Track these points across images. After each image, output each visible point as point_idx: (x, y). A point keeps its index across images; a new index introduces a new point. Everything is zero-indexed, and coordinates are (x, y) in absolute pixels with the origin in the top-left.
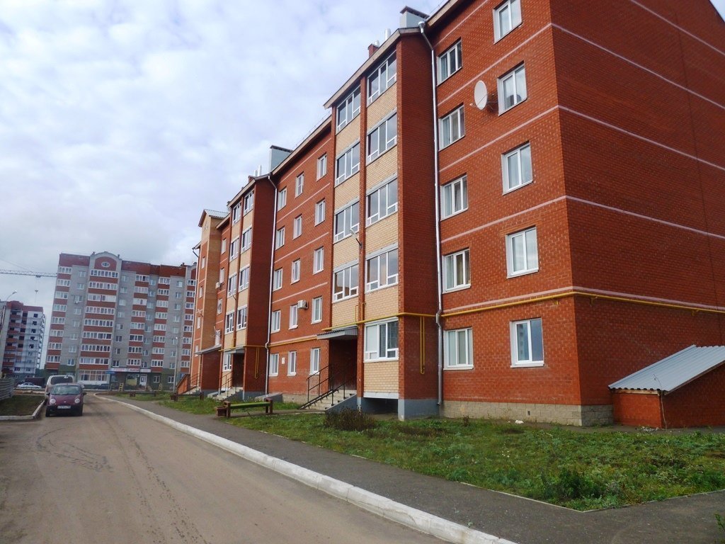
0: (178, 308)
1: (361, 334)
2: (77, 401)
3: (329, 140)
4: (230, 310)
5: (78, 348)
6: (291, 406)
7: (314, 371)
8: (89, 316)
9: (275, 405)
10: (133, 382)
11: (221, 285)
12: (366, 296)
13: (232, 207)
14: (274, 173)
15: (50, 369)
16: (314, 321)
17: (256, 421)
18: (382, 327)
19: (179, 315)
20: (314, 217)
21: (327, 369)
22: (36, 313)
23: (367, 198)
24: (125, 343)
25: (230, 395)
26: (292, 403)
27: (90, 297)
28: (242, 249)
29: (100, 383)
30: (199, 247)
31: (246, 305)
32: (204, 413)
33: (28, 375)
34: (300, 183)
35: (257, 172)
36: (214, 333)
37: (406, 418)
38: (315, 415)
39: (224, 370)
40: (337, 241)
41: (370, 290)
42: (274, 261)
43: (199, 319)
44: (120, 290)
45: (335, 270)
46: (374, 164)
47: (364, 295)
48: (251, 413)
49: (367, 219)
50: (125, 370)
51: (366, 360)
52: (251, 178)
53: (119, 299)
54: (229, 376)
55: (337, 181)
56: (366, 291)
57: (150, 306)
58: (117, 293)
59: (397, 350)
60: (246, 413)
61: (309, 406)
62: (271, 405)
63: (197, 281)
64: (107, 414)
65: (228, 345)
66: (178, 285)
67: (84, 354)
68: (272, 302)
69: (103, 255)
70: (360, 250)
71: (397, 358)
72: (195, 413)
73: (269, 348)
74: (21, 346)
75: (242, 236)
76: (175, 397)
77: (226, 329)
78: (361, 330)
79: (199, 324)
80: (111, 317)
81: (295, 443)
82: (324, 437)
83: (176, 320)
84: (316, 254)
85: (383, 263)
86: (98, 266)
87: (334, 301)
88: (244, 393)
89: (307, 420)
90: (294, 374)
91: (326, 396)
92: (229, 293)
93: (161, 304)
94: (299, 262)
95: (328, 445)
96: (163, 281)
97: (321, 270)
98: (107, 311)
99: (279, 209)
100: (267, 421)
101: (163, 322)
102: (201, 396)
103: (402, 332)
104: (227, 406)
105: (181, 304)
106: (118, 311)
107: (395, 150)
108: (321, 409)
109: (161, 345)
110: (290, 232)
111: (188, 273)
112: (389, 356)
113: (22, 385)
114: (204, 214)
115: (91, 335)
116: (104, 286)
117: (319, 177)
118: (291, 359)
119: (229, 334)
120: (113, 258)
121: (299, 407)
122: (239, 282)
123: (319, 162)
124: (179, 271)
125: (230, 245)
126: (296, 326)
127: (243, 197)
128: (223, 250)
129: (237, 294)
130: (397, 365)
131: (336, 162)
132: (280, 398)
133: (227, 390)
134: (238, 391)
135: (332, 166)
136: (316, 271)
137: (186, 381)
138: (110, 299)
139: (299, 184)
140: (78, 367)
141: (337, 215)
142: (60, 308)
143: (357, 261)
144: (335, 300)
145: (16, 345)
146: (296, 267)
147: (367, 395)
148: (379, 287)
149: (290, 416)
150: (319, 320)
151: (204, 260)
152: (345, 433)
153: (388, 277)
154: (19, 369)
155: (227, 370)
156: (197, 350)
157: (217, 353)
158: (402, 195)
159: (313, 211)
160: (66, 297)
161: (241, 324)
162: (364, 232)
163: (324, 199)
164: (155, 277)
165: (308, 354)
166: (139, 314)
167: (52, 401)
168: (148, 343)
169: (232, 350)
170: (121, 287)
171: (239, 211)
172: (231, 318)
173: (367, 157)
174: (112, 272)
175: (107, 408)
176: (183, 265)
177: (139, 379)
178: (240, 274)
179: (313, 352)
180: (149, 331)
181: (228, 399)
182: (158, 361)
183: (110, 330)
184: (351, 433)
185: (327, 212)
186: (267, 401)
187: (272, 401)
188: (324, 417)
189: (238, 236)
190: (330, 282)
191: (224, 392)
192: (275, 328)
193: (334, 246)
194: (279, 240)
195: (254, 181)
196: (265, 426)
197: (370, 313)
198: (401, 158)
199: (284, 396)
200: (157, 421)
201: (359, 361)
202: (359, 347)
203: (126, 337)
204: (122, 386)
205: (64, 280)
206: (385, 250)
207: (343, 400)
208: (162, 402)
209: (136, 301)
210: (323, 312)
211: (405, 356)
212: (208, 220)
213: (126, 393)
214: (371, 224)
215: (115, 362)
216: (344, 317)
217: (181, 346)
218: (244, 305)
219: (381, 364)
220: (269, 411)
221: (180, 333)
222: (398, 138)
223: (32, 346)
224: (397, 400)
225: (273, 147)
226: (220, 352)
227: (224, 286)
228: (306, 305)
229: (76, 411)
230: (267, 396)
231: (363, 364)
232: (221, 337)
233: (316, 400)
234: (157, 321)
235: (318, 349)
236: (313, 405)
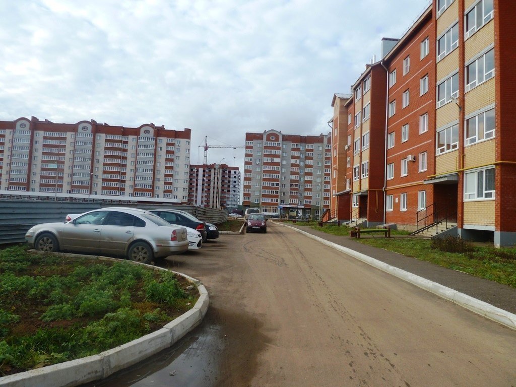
0: (320, 165)
1: (461, 179)
2: (263, 224)
3: (431, 24)
4: (356, 165)
5: (260, 192)
6: (403, 232)
7: (421, 208)
8: (265, 172)
9: (392, 232)
10: (294, 214)
11: (349, 147)
12: (465, 149)
13: (355, 89)
14: (385, 59)
15: (246, 205)
16: (421, 170)
17: (379, 242)
18: (480, 174)
19: (321, 169)
20: (419, 90)
21: (432, 206)
22: (235, 171)
23: (466, 69)
24: (288, 188)
25: (358, 224)
26: (404, 231)
27: (265, 159)
28: (363, 120)
29: (274, 214)
30: (332, 121)
31: (368, 161)
32: (341, 235)
33: (234, 209)
34: (407, 64)
35: (372, 61)
36: (345, 181)
37: (501, 246)
38: (423, 240)
39: (353, 207)
40: (440, 106)
41: (469, 144)
42: (387, 127)
43: (334, 171)
44: (282, 154)
45: (438, 130)
46: (472, 39)
47: (463, 148)
48: (375, 236)
49: (466, 86)
50: (288, 206)
51: (465, 200)
52: (368, 66)
53: (282, 160)
54: (357, 211)
55: (439, 58)
56: (466, 145)
57: (302, 164)
58: (281, 157)
59: (493, 192)
60: (371, 236)
61: (418, 233)
62: (389, 231)
63: (332, 145)
64: (281, 233)
65: (356, 189)
66: (319, 149)
67: (264, 196)
68: (387, 157)
69: (271, 132)
70: (460, 112)
71: (493, 198)
72: (336, 235)
73: (386, 191)
74: (229, 191)
75: (363, 110)
76: (321, 224)
77: (354, 178)
78: (461, 176)
79: (335, 175)
80: (278, 172)
81: (409, 258)
82: (432, 255)
83: (319, 173)
84: (421, 118)
85: (481, 121)
86: (268, 139)
87: (437, 155)
88: (368, 222)
89: (418, 243)
90: (405, 209)
91: (432, 227)
92: (355, 152)
93: (309, 162)
94: (407, 126)
95: (435, 262)
96: (309, 146)
97: (425, 131)
98: (276, 168)
99: (390, 87)
100: (386, 242)
101: (311, 174)
102: (339, 224)
103: (498, 177)
104: (357, 231)
105: (322, 162)
106: (282, 168)
107: (492, 23)
108: (428, 236)
109: (310, 190)
110: (400, 103)
111: (325, 140)
112: (486, 197)
113: (231, 214)
114: (335, 97)
115: (267, 184)
116: (273, 152)
117: (422, 57)
118: (403, 199)
119: (356, 181)
120: (277, 133)
121: (410, 234)
122: (362, 144)
123: (422, 44)
124: (319, 140)
125: (354, 118)
126: (406, 175)
127: (363, 80)
128: (350, 122)
129: (361, 153)
130: (494, 204)
131: (437, 42)
132: (395, 227)
133: (356, 220)
134: (364, 221)
135: (434, 46)
136: (421, 132)
137: (328, 214)
138: (277, 160)
139: (406, 65)
140: (261, 204)
141: (439, 86)
142: (249, 167)
143: (457, 121)
144: (438, 153)
145: (226, 191)
146: (406, 130)
147: (466, 227)
148: (477, 141)
149: (404, 240)
150: (425, 170)
151: (336, 130)
152: (448, 253)
153: (485, 133)
154: (228, 205)
155: (355, 207)
156: (334, 193)
157: (348, 195)
158: (499, 62)
159: (418, 85)
160: (251, 160)
161: (364, 174)
162: (464, 97)
163: (427, 74)
164: (304, 144)
165: (416, 195)
166: (295, 169)
167: (249, 224)
168: (301, 189)
169: (358, 193)
170: (283, 152)
171: (359, 92)
172: (357, 170)
173: (465, 33)
174: (277, 143)
175: (280, 229)
176: (322, 135)
177: (297, 212)
178: (362, 138)
179: (420, 194)
180: (302, 180)
181: (357, 226)
182: (308, 200)
183: (278, 180)
184: (454, 255)
185: (430, 84)
186: (386, 228)
187: (389, 228)
188: (431, 242)
189: (360, 111)
190: (433, 139)
191: (354, 221)
192: (390, 176)
193: (437, 111)
194: (391, 111)
195: (370, 68)
196: (386, 245)
197: (468, 163)
198: (498, 30)
199: (398, 226)
200: (311, 238)
201: (459, 201)
202: (459, 189)
203: (288, 184)
204: (287, 216)
205: (249, 150)
206: (482, 110)
207: (446, 230)
208: (313, 226)
209: (293, 161)
210: (429, 164)
211: (502, 197)
212: (338, 101)
213: (291, 221)
214: (469, 90)
215: (282, 201)
216: (446, 167)
217: (323, 190)
218: (366, 160)
219: (479, 203)
220: (388, 236)
221: (321, 182)
222: (494, 12)
223: (235, 191)
224: (493, 232)
225: (384, 39)
226: (350, 194)
227: (351, 148)
228: (414, 159)
229: (263, 230)
230: (385, 225)
231: (463, 203)
232: (350, 183)
233: (423, 229)
234: (307, 174)
235: (424, 192)
236: (421, 232)
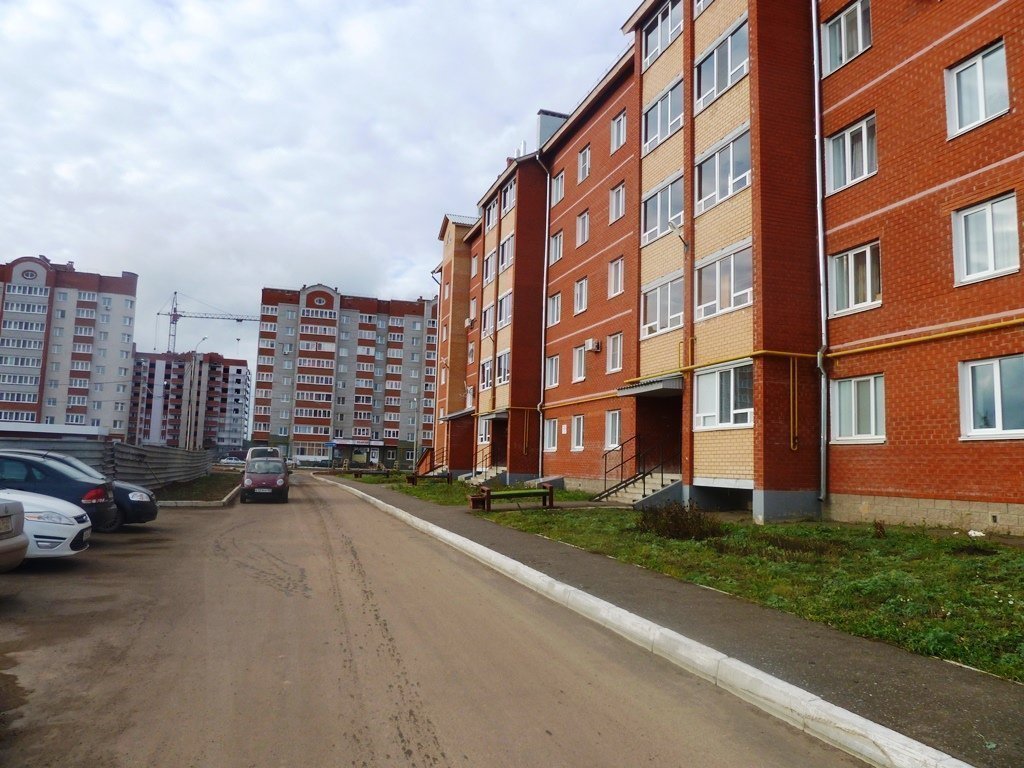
0: (417, 359)
1: (688, 387)
2: (280, 482)
3: (632, 85)
4: (486, 358)
5: (291, 412)
6: (577, 495)
7: (611, 444)
8: (302, 370)
9: (557, 495)
10: (362, 458)
11: (473, 322)
12: (696, 326)
13: (485, 206)
14: (545, 150)
15: (259, 439)
16: (610, 370)
17: (531, 518)
18: (724, 376)
19: (418, 368)
20: (608, 211)
21: (633, 442)
22: (239, 368)
23: (696, 169)
24: (350, 404)
25: (488, 478)
26: (578, 491)
27: (303, 345)
28: (501, 267)
29: (320, 459)
30: (440, 270)
31: (509, 349)
32: (453, 503)
33: (235, 448)
34: (584, 161)
35: (519, 152)
36: (465, 391)
37: (766, 520)
38: (620, 511)
39: (479, 443)
40: (647, 242)
41: (703, 318)
42: (547, 284)
43: (443, 371)
44: (339, 335)
45: (644, 289)
46: (708, 112)
47: (693, 325)
48: (522, 505)
49: (697, 203)
50: (350, 442)
51: (696, 428)
52: (510, 161)
53: (338, 348)
54: (487, 451)
55: (646, 148)
56: (697, 319)
57: (379, 357)
58: (336, 340)
59: (750, 411)
60: (514, 505)
61: (606, 496)
62: (551, 494)
63: (440, 319)
64: (321, 501)
65: (485, 406)
66: (414, 327)
67: (299, 421)
68: (545, 343)
69: (317, 289)
70: (686, 254)
71: (750, 423)
72: (441, 504)
73: (543, 412)
74: (223, 410)
75: (500, 248)
76: (412, 480)
77: (481, 385)
78: (689, 380)
79: (443, 378)
80: (330, 372)
81: (596, 558)
82: (645, 549)
83: (414, 375)
84: (611, 268)
85: (725, 270)
86: (310, 303)
87: (642, 338)
88: (508, 474)
89: (609, 520)
90: (580, 448)
91: (633, 482)
92: (483, 332)
93: (394, 353)
94: (585, 283)
95: (653, 567)
96: (394, 322)
97: (619, 292)
98: (325, 364)
99: (553, 204)
100: (545, 518)
101: (397, 377)
102: (448, 478)
103: (759, 382)
104: (485, 494)
105: (420, 353)
106: (338, 364)
107: (746, 83)
108: (627, 502)
109: (396, 409)
110: (571, 237)
111: (428, 310)
112: (736, 422)
113: (224, 461)
114: (446, 221)
115: (306, 396)
116: (320, 330)
117: (614, 149)
118: (576, 426)
119: (485, 392)
120: (328, 291)
121: (591, 498)
122: (498, 316)
123: (614, 124)
124: (415, 308)
125: (484, 263)
126: (582, 378)
127: (500, 190)
128: (474, 274)
129: (496, 333)
130: (751, 436)
131: (643, 117)
132: (560, 484)
133: (485, 471)
134: (500, 472)
135: (637, 124)
136: (612, 294)
137: (429, 458)
138: (327, 347)
139: (584, 163)
140: (292, 437)
141: (646, 202)
142: (266, 361)
143: (681, 272)
144: (644, 335)
145: (217, 409)
146: (582, 291)
147: (698, 482)
148: (719, 312)
149: (580, 511)
150: (619, 369)
151: (447, 287)
152: (673, 542)
153: (733, 295)
154: (222, 440)
155: (483, 443)
156: (443, 414)
157: (470, 419)
158: (758, 157)
159: (607, 203)
160: (272, 345)
161: (502, 377)
162: (693, 225)
163: (623, 181)
164: (384, 316)
165: (602, 419)
166: (366, 367)
167: (247, 482)
168: (378, 406)
169: (490, 414)
170: (340, 331)
171: (494, 212)
172: (487, 369)
173: (696, 102)
174: (328, 311)
175: (323, 493)
176: (421, 302)
177: (368, 454)
178: (498, 304)
179: (609, 417)
180: (379, 390)
181: (487, 483)
182: (392, 430)
183: (329, 389)
184: (685, 544)
185: (628, 201)
186: (544, 488)
187: (551, 488)
188: (638, 516)
189: (495, 249)
190: (636, 308)
191: (480, 473)
192: (551, 382)
193: (643, 251)
194: (555, 251)
195: (515, 164)
196: (543, 527)
197: (703, 354)
198: (756, 96)
199: (566, 481)
200: (386, 513)
201: (685, 429)
202: (685, 407)
203: (351, 397)
204: (346, 462)
205: (269, 324)
206: (728, 250)
207: (660, 489)
208: (395, 485)
209: (361, 351)
210: (625, 356)
211: (766, 421)
212: (451, 229)
213: (351, 473)
214: (703, 211)
215: (337, 431)
216: (660, 363)
217: (422, 410)
218: (505, 348)
219: (722, 433)
220: (548, 503)
221: (419, 393)
222: (750, 61)
223: (237, 411)
224: (750, 491)
225: (543, 112)
226: (473, 418)
227: (477, 324)
228: (598, 347)
229: (279, 496)
230: (541, 480)
231: (692, 435)
232: (474, 396)
233: (617, 488)
234: (389, 377)
235: (617, 412)
236: (614, 495)
